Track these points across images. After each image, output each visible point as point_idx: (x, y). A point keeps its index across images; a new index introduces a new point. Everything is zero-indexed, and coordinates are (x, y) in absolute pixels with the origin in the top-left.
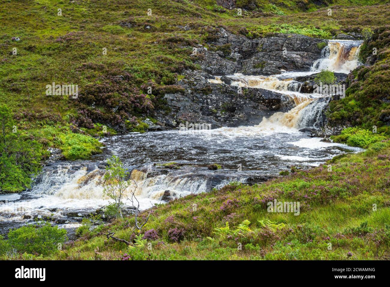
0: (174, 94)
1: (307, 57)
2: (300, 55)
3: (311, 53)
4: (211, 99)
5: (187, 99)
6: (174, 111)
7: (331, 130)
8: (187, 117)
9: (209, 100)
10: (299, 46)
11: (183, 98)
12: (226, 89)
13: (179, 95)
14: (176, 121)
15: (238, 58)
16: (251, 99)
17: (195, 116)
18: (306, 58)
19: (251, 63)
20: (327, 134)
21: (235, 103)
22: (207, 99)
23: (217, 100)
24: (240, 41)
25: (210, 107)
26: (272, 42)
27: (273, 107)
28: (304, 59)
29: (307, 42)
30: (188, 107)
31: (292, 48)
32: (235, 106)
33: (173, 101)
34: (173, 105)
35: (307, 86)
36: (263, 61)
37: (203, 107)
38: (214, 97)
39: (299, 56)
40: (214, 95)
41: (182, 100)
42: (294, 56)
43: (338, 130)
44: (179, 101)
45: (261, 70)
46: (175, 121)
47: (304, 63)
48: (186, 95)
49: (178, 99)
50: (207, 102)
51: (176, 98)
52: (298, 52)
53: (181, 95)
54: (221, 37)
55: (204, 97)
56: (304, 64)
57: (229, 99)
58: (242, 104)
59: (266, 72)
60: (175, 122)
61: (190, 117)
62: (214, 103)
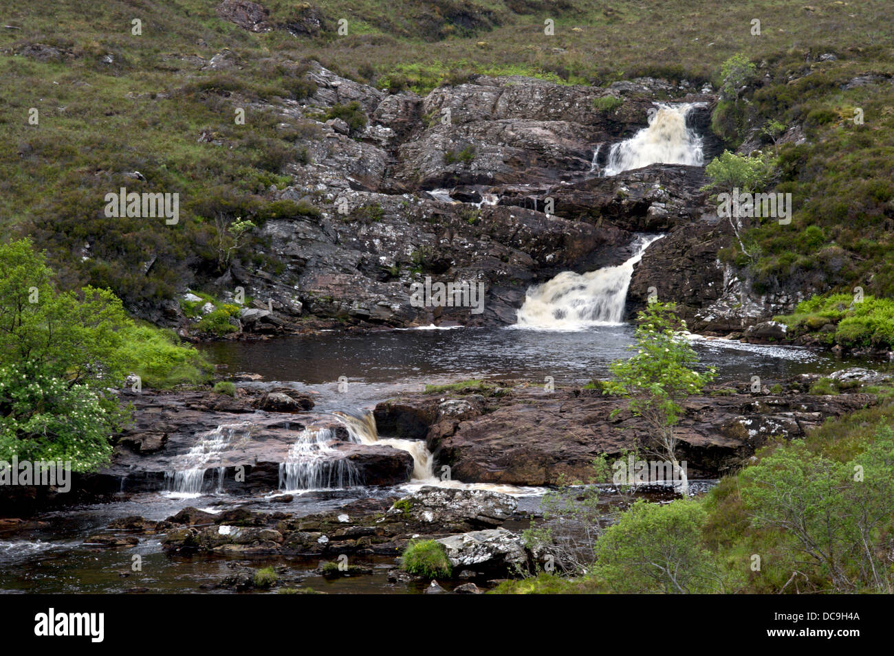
0: (291, 222)
1: (571, 133)
2: (551, 129)
3: (578, 125)
4: (381, 239)
5: (322, 237)
6: (291, 270)
7: (760, 304)
8: (331, 287)
9: (377, 242)
10: (541, 107)
11: (316, 233)
12: (420, 211)
13: (302, 226)
14: (301, 299)
15: (385, 138)
16: (491, 234)
17: (353, 283)
18: (569, 138)
19: (437, 149)
20: (749, 314)
21: (447, 248)
22: (370, 237)
23: (401, 241)
24: (367, 98)
25: (383, 258)
26: (465, 99)
27: (548, 257)
28: (565, 140)
29: (561, 96)
30: (329, 259)
31: (521, 112)
32: (448, 256)
33: (289, 244)
34: (291, 253)
35: (623, 202)
36: (469, 143)
37: (363, 259)
38: (390, 232)
39: (547, 132)
40: (391, 227)
41: (312, 240)
42: (538, 131)
43: (778, 303)
44: (303, 242)
45: (465, 168)
46: (296, 297)
47: (567, 149)
48: (323, 227)
49: (301, 235)
50: (372, 245)
51: (297, 233)
52: (546, 123)
53: (311, 225)
54: (322, 87)
55: (364, 231)
56: (567, 154)
57: (430, 236)
58: (467, 250)
59: (480, 172)
60: (299, 300)
61: (341, 285)
62: (393, 249)
